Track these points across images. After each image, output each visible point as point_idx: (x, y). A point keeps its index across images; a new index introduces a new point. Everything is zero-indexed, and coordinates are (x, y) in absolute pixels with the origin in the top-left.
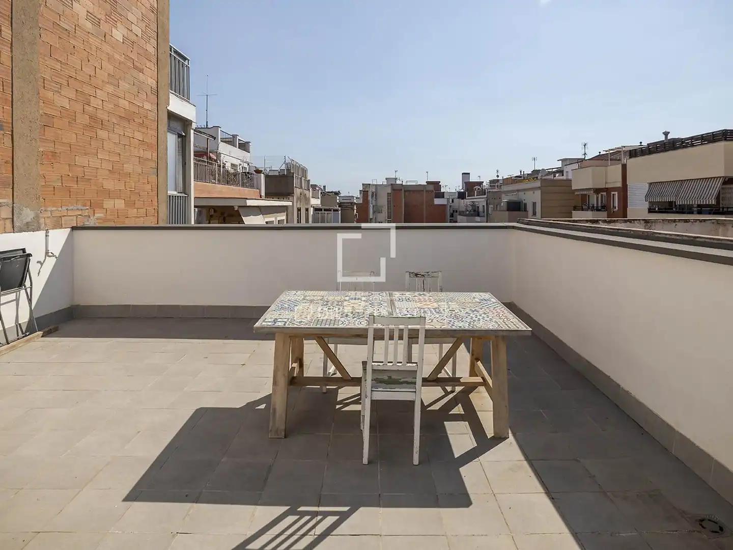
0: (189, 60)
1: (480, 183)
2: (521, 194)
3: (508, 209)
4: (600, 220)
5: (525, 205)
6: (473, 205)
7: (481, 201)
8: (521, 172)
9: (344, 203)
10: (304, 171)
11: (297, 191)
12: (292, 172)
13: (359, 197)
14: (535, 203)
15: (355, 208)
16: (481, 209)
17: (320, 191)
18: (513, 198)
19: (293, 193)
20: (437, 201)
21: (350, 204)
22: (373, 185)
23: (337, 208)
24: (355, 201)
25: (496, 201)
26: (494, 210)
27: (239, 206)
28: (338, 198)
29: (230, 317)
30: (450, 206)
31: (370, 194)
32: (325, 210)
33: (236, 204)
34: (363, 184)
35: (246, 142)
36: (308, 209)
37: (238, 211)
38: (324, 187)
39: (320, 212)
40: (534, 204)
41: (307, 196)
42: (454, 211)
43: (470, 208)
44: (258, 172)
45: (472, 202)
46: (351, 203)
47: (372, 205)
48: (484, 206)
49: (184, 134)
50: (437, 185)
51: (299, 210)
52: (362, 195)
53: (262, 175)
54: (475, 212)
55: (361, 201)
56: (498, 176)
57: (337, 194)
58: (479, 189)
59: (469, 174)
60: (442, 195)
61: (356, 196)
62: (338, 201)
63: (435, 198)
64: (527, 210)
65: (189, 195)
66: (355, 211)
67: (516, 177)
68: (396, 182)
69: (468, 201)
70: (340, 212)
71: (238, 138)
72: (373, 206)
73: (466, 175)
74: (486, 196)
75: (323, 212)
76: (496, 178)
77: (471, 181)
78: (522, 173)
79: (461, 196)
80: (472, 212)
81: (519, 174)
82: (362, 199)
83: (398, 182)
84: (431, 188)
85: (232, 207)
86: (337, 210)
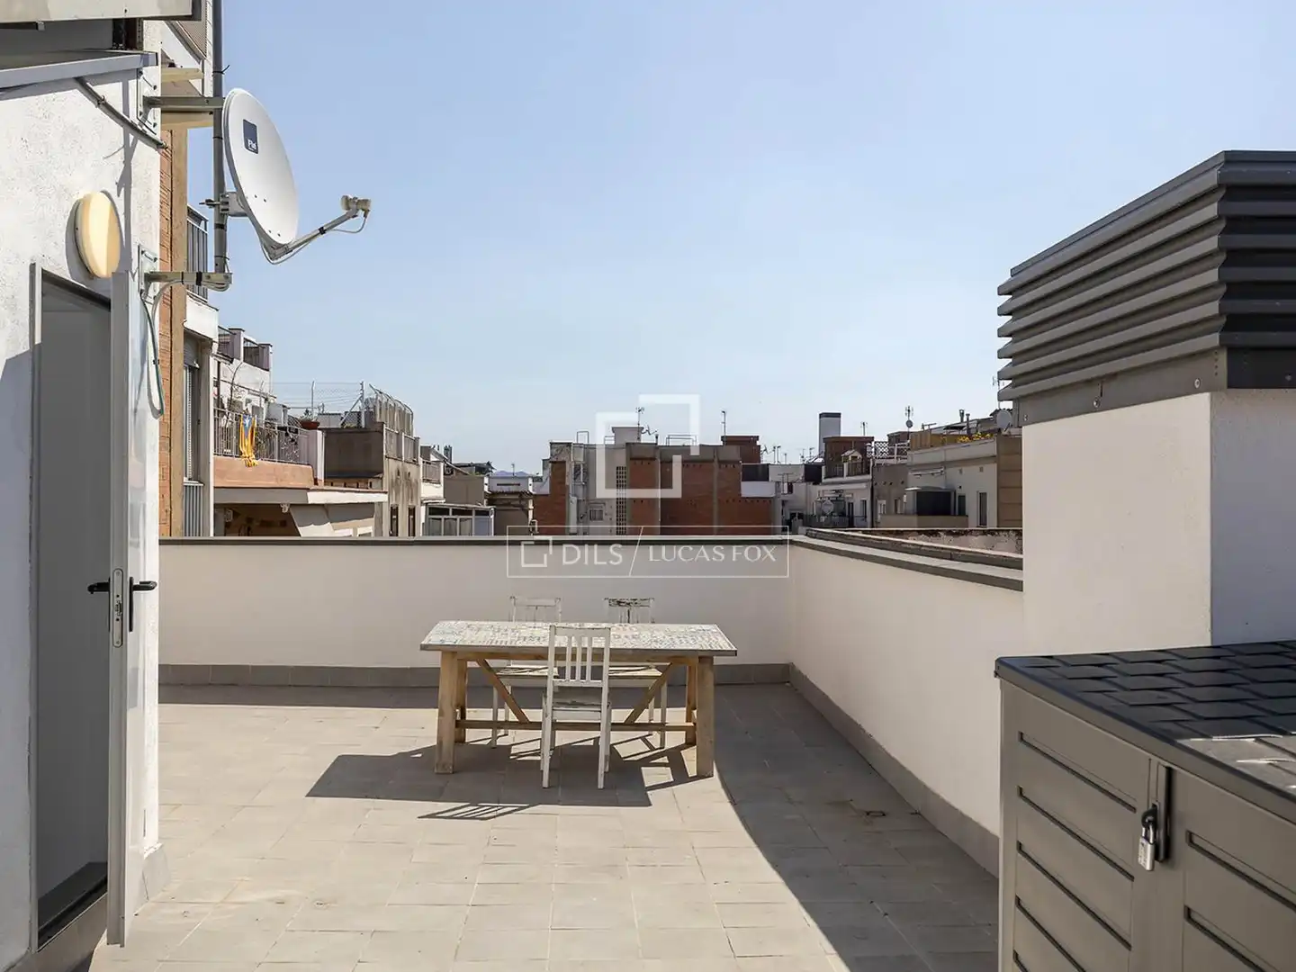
0: (206, 221)
1: (862, 443)
2: (953, 472)
3: (921, 511)
4: (941, 531)
5: (962, 498)
6: (838, 499)
7: (857, 490)
8: (962, 415)
9: (503, 493)
10: (406, 417)
11: (390, 467)
12: (378, 420)
13: (540, 475)
14: (985, 494)
15: (531, 507)
16: (857, 511)
17: (442, 464)
18: (935, 482)
19: (382, 472)
20: (750, 489)
21: (517, 497)
22: (580, 446)
23: (485, 507)
24: (531, 489)
25: (894, 491)
26: (887, 512)
27: (291, 505)
28: (486, 480)
29: (329, 684)
30: (784, 503)
31: (570, 469)
32: (456, 512)
33: (285, 500)
34: (551, 444)
35: (260, 345)
36: (414, 509)
37: (289, 513)
38: (448, 450)
39: (443, 517)
40: (983, 497)
41: (413, 476)
42: (793, 515)
43: (829, 508)
44: (310, 425)
45: (837, 491)
46: (521, 494)
47: (574, 499)
48: (865, 502)
49: (197, 366)
50: (747, 446)
51: (394, 511)
52: (548, 471)
53: (319, 433)
54: (843, 516)
55: (546, 489)
56: (909, 424)
57: (483, 469)
58: (854, 458)
59: (838, 415)
60: (761, 473)
61: (534, 474)
62: (486, 489)
63: (745, 479)
64: (967, 512)
65: (205, 483)
66: (531, 513)
67: (948, 428)
68: (639, 439)
69: (825, 490)
70: (492, 517)
71: (243, 335)
72: (578, 501)
73: (830, 418)
74: (869, 477)
75: (451, 516)
76: (906, 429)
77: (842, 435)
78: (965, 419)
79: (812, 473)
80: (836, 518)
81: (956, 420)
82: (548, 483)
83: (645, 439)
84: (733, 453)
85: (278, 507)
86: (486, 513)
